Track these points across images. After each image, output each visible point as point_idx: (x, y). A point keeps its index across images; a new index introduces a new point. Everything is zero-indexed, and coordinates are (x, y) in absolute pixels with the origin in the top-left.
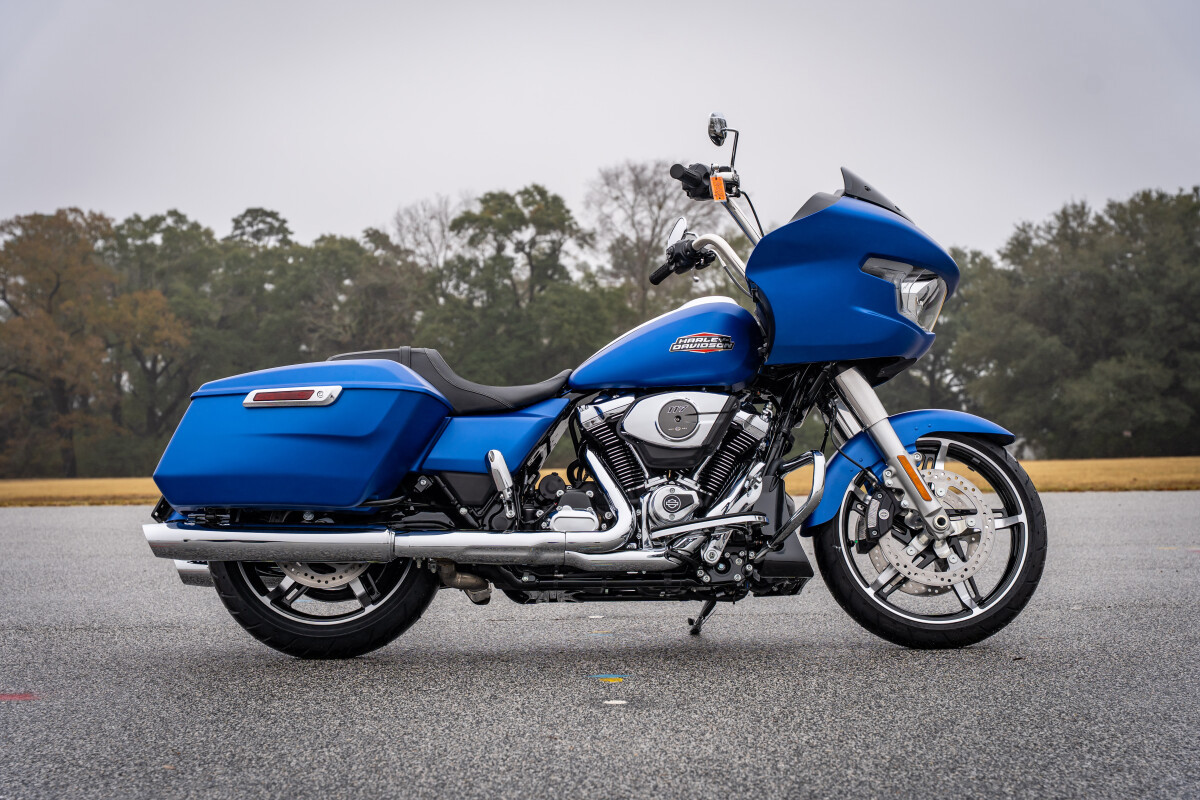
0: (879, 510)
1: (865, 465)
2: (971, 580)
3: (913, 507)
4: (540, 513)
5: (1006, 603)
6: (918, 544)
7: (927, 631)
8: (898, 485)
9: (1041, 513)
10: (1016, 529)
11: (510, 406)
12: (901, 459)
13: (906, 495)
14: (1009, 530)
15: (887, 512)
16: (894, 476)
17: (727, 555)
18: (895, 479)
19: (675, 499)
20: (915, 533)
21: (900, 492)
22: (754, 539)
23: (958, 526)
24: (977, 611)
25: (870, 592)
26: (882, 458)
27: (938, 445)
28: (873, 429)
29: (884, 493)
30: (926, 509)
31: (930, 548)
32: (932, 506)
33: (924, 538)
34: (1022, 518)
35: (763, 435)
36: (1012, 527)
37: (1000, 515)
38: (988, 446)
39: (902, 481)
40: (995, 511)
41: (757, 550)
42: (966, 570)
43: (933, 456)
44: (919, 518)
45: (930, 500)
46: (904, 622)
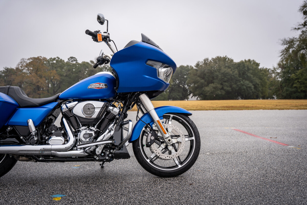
0: (151, 136)
1: (147, 123)
2: (179, 157)
3: (161, 136)
4: (47, 138)
5: (189, 163)
6: (163, 146)
7: (165, 173)
8: (157, 129)
9: (199, 137)
10: (192, 141)
11: (38, 105)
12: (158, 121)
13: (159, 132)
15: (153, 137)
16: (156, 126)
17: (104, 151)
18: (156, 127)
19: (87, 134)
20: (162, 143)
21: (157, 131)
22: (112, 146)
23: (174, 141)
24: (180, 166)
25: (148, 161)
26: (153, 121)
27: (170, 116)
28: (150, 112)
29: (153, 131)
30: (165, 136)
31: (166, 147)
32: (167, 135)
33: (165, 144)
34: (193, 138)
35: (117, 114)
36: (191, 140)
37: (187, 137)
38: (184, 117)
39: (158, 128)
40: (185, 136)
41: (113, 149)
42: (176, 154)
43: (168, 119)
44: (162, 138)
45: (166, 134)
46: (158, 170)
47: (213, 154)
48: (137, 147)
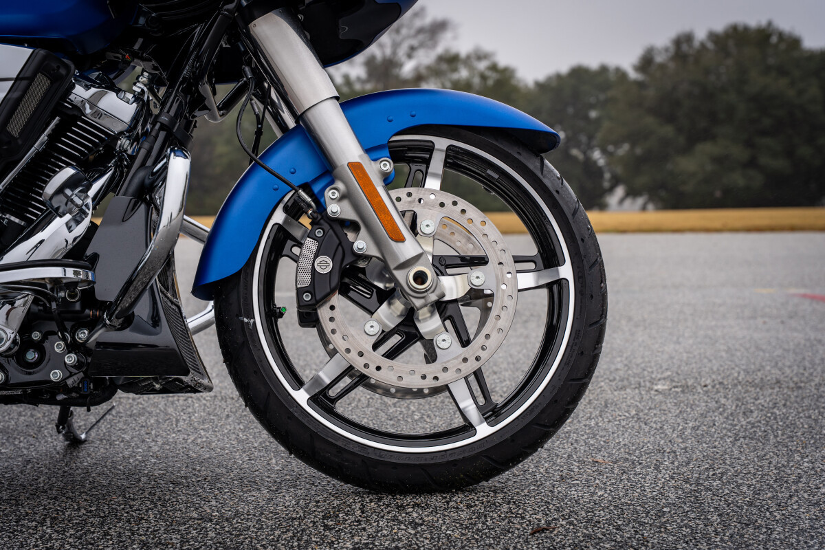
0: (316, 256)
1: (296, 180)
2: (478, 374)
3: (374, 251)
5: (533, 416)
6: (389, 314)
7: (395, 466)
8: (350, 214)
9: (598, 264)
10: (556, 289)
12: (356, 167)
13: (363, 231)
14: (545, 292)
15: (330, 261)
16: (343, 197)
17: (36, 336)
18: (346, 203)
20: (385, 296)
21: (355, 227)
22: (83, 308)
23: (453, 286)
24: (484, 430)
25: (301, 397)
26: (327, 168)
27: (431, 148)
28: (310, 115)
29: (326, 227)
30: (395, 256)
31: (410, 316)
32: (408, 248)
33: (399, 306)
34: (566, 271)
35: (124, 127)
36: (549, 286)
37: (531, 266)
38: (513, 151)
39: (357, 207)
40: (518, 260)
41: (92, 325)
42: (465, 360)
43: (423, 167)
44: (385, 271)
45: (402, 240)
46: (356, 450)
47: (686, 389)
48: (238, 316)
